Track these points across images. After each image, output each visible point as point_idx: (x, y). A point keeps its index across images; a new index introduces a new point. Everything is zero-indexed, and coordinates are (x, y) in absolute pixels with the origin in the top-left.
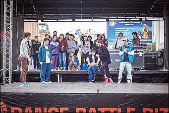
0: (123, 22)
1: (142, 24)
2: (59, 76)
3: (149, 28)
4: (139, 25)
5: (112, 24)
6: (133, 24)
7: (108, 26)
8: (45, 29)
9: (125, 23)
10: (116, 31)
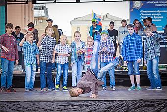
7: (131, 8)
8: (43, 14)
10: (142, 14)
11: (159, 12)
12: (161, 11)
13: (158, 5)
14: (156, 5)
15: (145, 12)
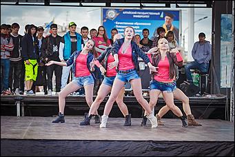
0: (130, 13)
1: (162, 16)
2: (18, 105)
3: (174, 24)
4: (158, 18)
5: (112, 14)
6: (147, 16)
7: (104, 19)
9: (133, 13)
10: (117, 26)
11: (138, 24)
12: (140, 24)
13: (136, 16)
14: (134, 16)
15: (121, 23)
